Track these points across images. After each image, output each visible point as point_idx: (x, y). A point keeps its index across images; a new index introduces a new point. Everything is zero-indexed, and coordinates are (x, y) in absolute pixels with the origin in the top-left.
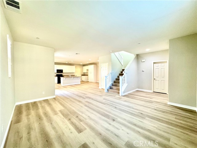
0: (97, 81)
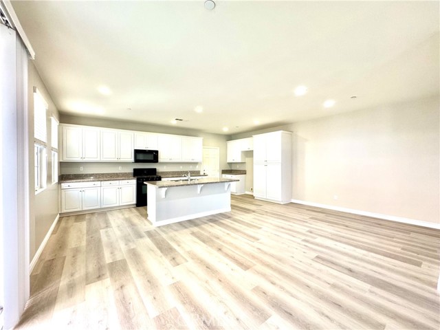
0: (291, 198)
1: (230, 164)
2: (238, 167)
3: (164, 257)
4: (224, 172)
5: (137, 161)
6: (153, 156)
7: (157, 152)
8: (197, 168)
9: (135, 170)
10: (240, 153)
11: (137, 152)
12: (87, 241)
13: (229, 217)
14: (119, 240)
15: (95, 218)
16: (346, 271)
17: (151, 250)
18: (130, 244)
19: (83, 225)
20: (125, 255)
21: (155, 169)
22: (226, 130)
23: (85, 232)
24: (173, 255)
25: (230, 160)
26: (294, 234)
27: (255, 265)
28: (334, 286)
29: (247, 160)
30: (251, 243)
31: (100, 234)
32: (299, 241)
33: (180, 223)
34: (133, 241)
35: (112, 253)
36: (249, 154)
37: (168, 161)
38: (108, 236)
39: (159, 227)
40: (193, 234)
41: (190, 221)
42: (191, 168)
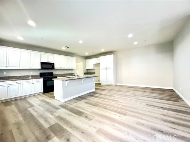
1: (87, 70)
2: (91, 71)
3: (80, 117)
4: (85, 74)
5: (42, 68)
6: (51, 66)
7: (54, 64)
8: (73, 72)
9: (41, 74)
10: (93, 65)
11: (42, 64)
12: (22, 117)
13: (97, 93)
14: (45, 112)
15: (19, 102)
16: (162, 108)
17: (70, 115)
18: (55, 113)
19: (13, 107)
20: (55, 121)
21: (53, 73)
22: (87, 54)
23: (17, 111)
24: (84, 115)
25: (87, 68)
26: (130, 97)
27: (127, 112)
28: (164, 115)
29: (96, 68)
30: (116, 103)
31: (29, 111)
32: (134, 99)
33: (75, 99)
34: (55, 112)
35: (46, 121)
36: (97, 65)
37: (59, 68)
38: (36, 111)
39: (65, 102)
40: (86, 103)
41: (79, 97)
42: (70, 72)
